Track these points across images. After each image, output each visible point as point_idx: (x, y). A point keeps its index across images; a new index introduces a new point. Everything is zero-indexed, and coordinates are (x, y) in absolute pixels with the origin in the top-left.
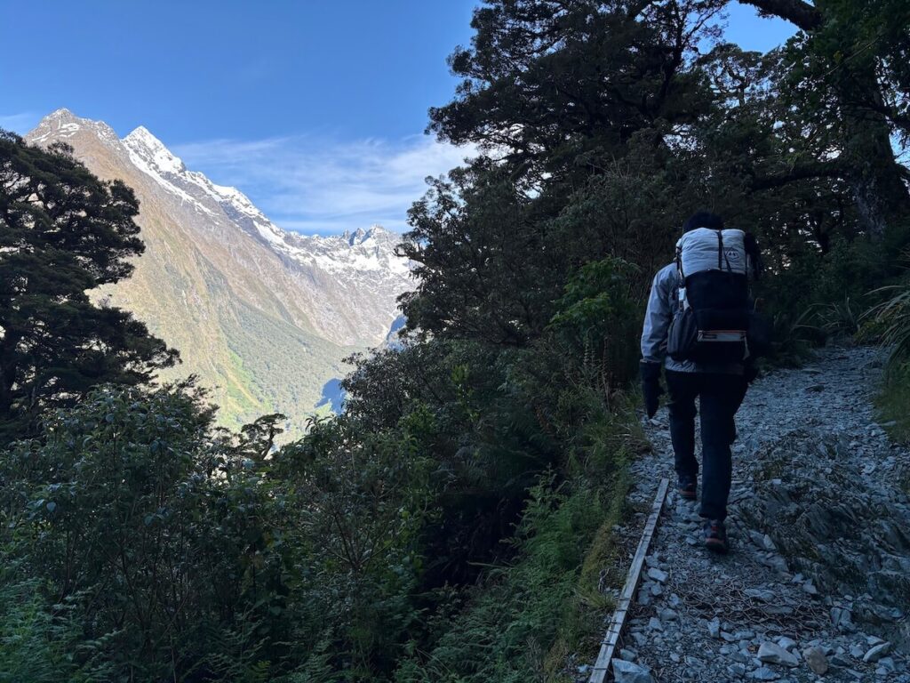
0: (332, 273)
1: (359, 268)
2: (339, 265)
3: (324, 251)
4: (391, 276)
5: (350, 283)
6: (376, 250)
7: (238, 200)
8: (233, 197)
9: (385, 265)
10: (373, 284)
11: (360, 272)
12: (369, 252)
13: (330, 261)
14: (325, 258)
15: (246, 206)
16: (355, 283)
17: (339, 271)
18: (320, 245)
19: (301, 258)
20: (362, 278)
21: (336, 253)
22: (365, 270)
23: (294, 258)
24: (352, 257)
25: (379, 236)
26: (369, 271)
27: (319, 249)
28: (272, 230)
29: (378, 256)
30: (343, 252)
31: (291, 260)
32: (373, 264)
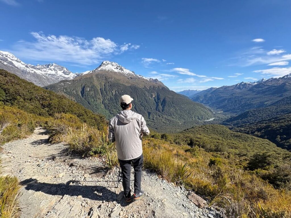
0: (41, 74)
1: (49, 73)
2: (43, 73)
3: (39, 69)
4: (58, 75)
5: (46, 77)
6: (54, 69)
7: (10, 56)
8: (8, 55)
9: (56, 73)
10: (53, 77)
11: (49, 74)
12: (52, 70)
13: (41, 72)
14: (39, 71)
15: (12, 57)
16: (48, 77)
17: (43, 74)
18: (38, 68)
19: (30, 71)
20: (50, 76)
21: (42, 70)
22: (51, 74)
23: (28, 71)
24: (47, 71)
25: (55, 66)
26: (52, 74)
27: (37, 69)
28: (22, 64)
29: (54, 71)
30: (45, 69)
31: (27, 72)
32: (53, 72)
